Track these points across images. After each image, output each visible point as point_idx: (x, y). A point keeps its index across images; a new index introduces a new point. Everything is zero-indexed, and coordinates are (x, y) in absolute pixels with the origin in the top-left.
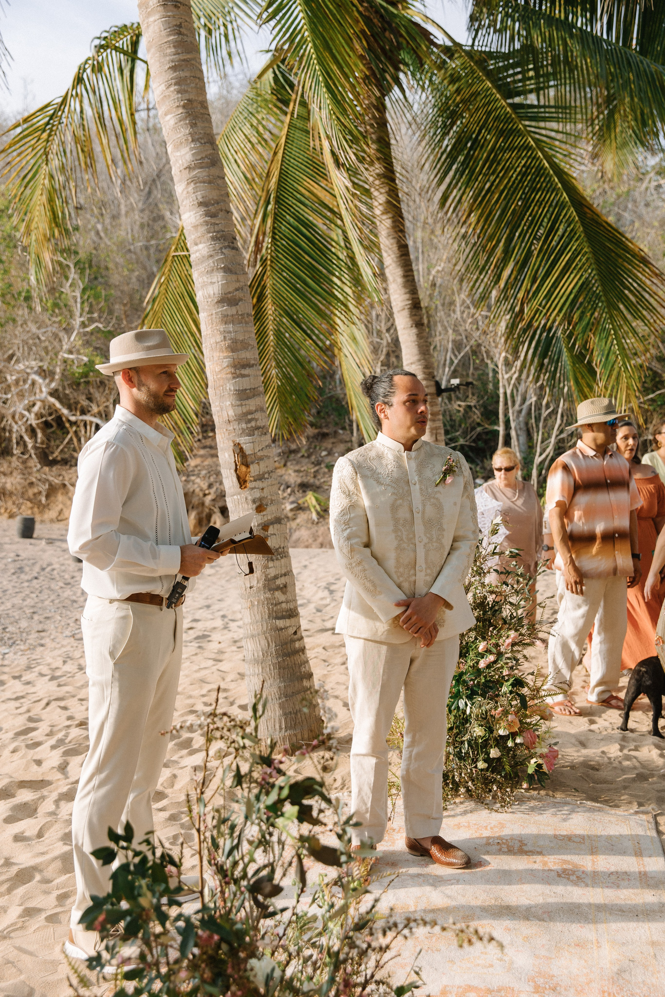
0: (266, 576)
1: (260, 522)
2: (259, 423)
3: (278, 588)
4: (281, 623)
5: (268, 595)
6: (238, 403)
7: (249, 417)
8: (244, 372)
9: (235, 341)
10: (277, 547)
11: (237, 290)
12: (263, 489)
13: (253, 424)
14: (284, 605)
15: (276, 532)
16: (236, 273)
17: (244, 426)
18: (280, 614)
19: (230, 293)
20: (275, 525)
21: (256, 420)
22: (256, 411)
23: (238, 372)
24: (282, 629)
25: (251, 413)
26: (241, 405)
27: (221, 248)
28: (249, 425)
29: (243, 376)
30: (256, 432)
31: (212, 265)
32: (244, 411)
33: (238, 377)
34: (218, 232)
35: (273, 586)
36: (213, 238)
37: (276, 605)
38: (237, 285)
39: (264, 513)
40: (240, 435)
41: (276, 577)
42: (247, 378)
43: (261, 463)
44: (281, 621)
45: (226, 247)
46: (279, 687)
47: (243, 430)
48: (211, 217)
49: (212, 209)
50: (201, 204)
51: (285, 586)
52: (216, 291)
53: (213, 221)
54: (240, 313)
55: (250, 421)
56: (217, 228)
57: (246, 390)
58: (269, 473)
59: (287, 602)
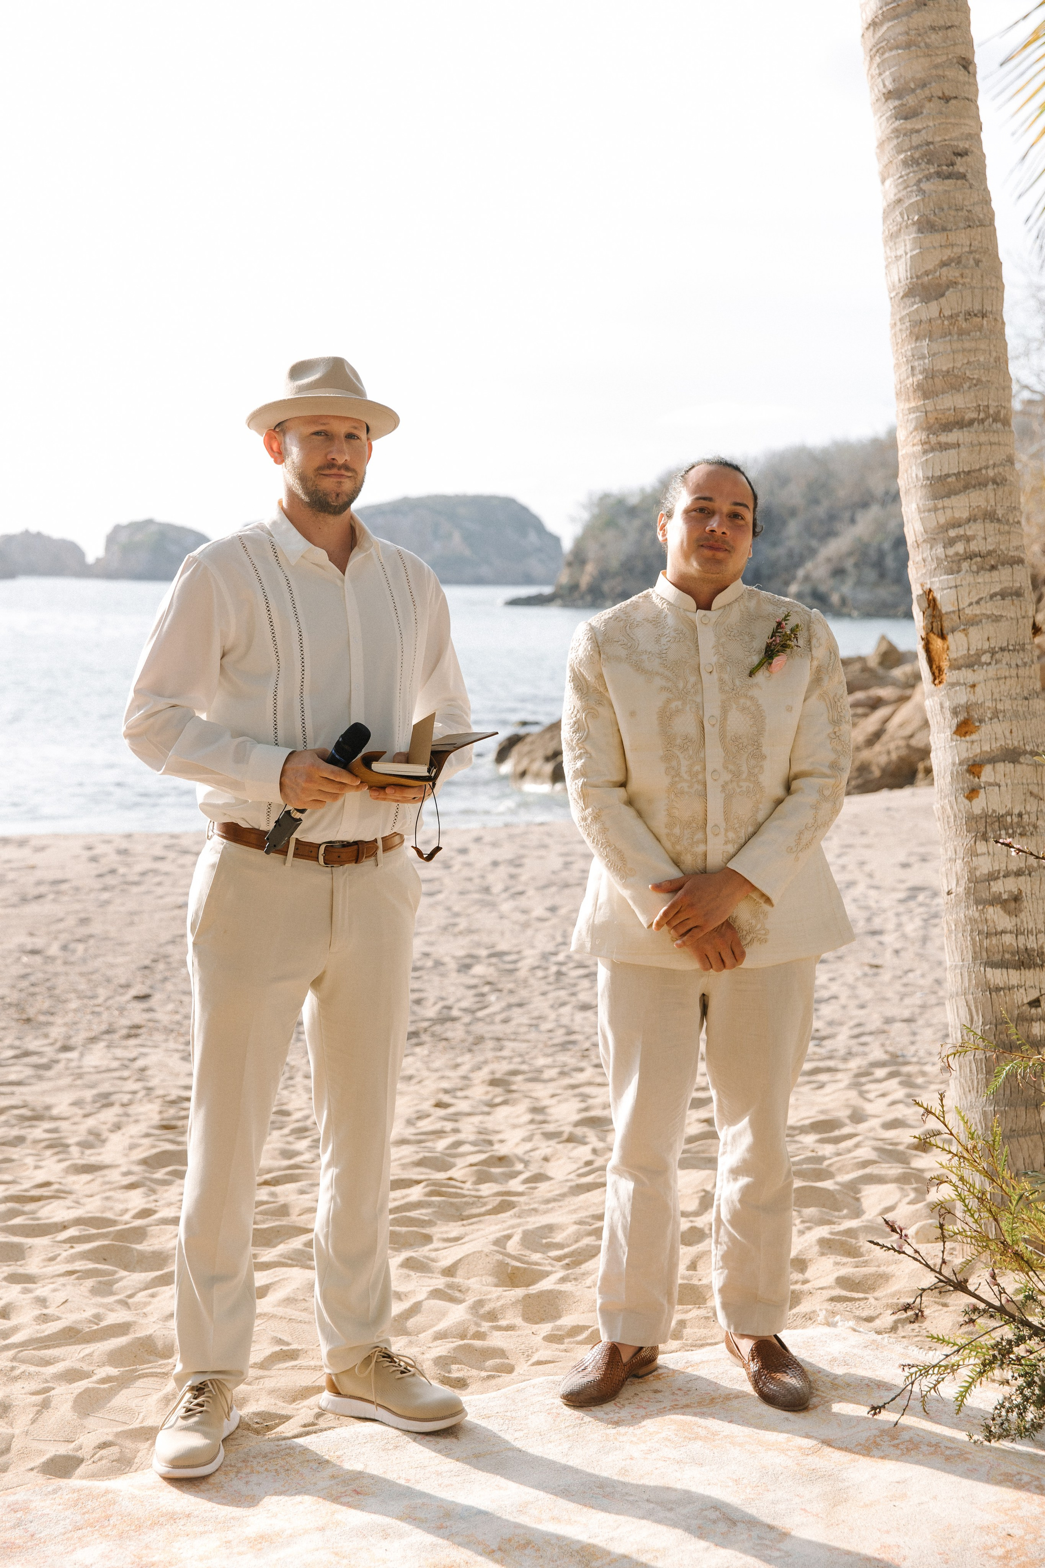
0: (972, 871)
1: (964, 755)
2: (974, 547)
3: (996, 901)
4: (997, 976)
5: (973, 912)
6: (931, 504)
7: (952, 533)
8: (944, 438)
9: (930, 375)
10: (1002, 812)
11: (944, 264)
12: (973, 686)
13: (960, 548)
14: (1008, 939)
15: (999, 778)
16: (944, 229)
17: (939, 550)
18: (997, 958)
19: (927, 273)
20: (1000, 766)
21: (968, 539)
22: (972, 519)
23: (933, 439)
24: (998, 989)
25: (956, 524)
26: (936, 509)
27: (920, 181)
28: (951, 551)
29: (944, 447)
30: (965, 565)
31: (899, 219)
32: (942, 521)
33: (933, 450)
34: (917, 148)
35: (985, 895)
36: (905, 163)
37: (988, 935)
38: (947, 253)
39: (974, 737)
40: (933, 573)
41: (992, 877)
42: (953, 452)
43: (973, 631)
44: (998, 972)
45: (928, 178)
46: (985, 1113)
47: (939, 560)
48: (906, 118)
49: (910, 101)
50: (889, 95)
51: (1017, 898)
52: (903, 275)
53: (909, 125)
54: (947, 313)
55: (951, 542)
56: (916, 140)
57: (948, 476)
58: (993, 653)
59: (1018, 933)
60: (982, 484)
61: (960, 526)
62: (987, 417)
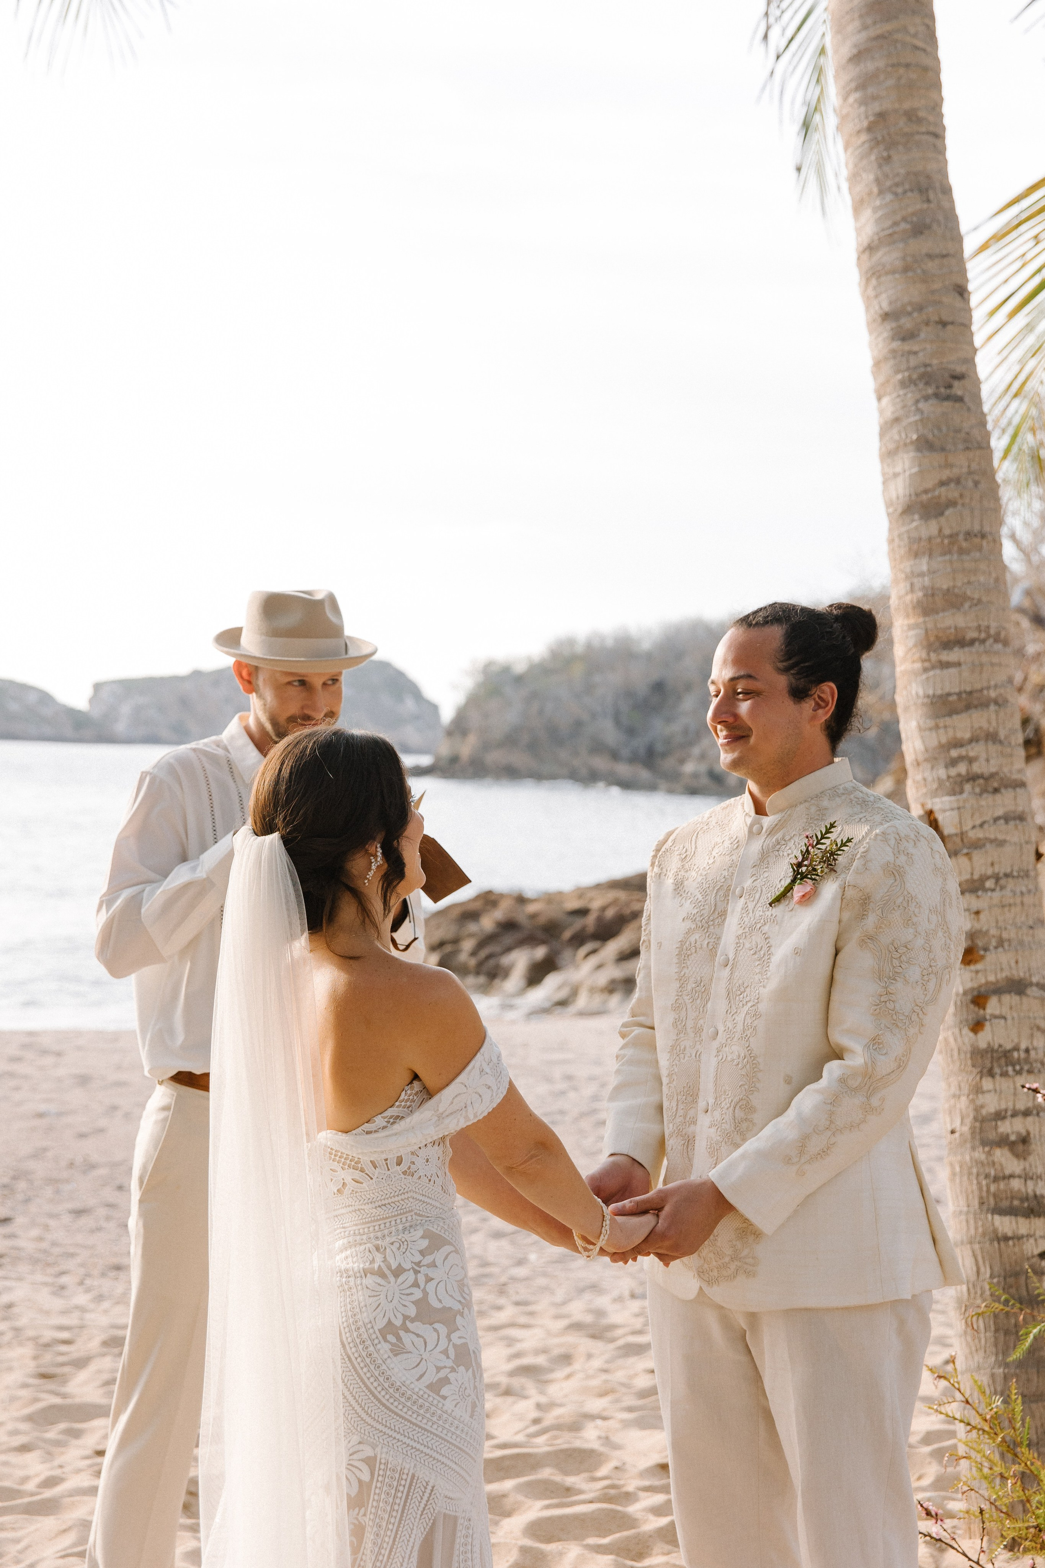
0: (977, 1109)
1: (969, 985)
2: (976, 768)
3: (1003, 1142)
4: (1005, 1224)
5: (980, 1154)
6: (931, 723)
7: (954, 753)
8: (946, 656)
9: (931, 593)
10: (1008, 1046)
11: (942, 484)
12: (977, 913)
13: (962, 768)
14: (1016, 1184)
15: (1005, 1011)
16: (943, 449)
17: (942, 773)
18: (1005, 1204)
19: (926, 492)
20: (1006, 998)
21: (971, 760)
22: (974, 740)
23: (933, 656)
24: (1006, 1239)
25: (958, 744)
26: (937, 727)
27: (917, 401)
28: (953, 772)
29: (945, 665)
30: (968, 787)
31: (897, 437)
32: (944, 740)
33: (933, 667)
34: (915, 368)
35: (992, 1136)
36: (903, 384)
37: (996, 1179)
38: (946, 474)
39: (979, 966)
40: (935, 794)
41: (999, 1116)
42: (953, 671)
43: (977, 856)
44: (1007, 1219)
45: (926, 398)
46: (993, 1375)
47: (940, 782)
48: (904, 339)
49: (907, 323)
50: (886, 316)
51: (1025, 1140)
52: (901, 491)
53: (907, 347)
54: (947, 531)
55: (953, 762)
56: (913, 361)
57: (949, 694)
58: (997, 878)
59: (1026, 1177)
60: (984, 704)
61: (962, 746)
62: (989, 636)
